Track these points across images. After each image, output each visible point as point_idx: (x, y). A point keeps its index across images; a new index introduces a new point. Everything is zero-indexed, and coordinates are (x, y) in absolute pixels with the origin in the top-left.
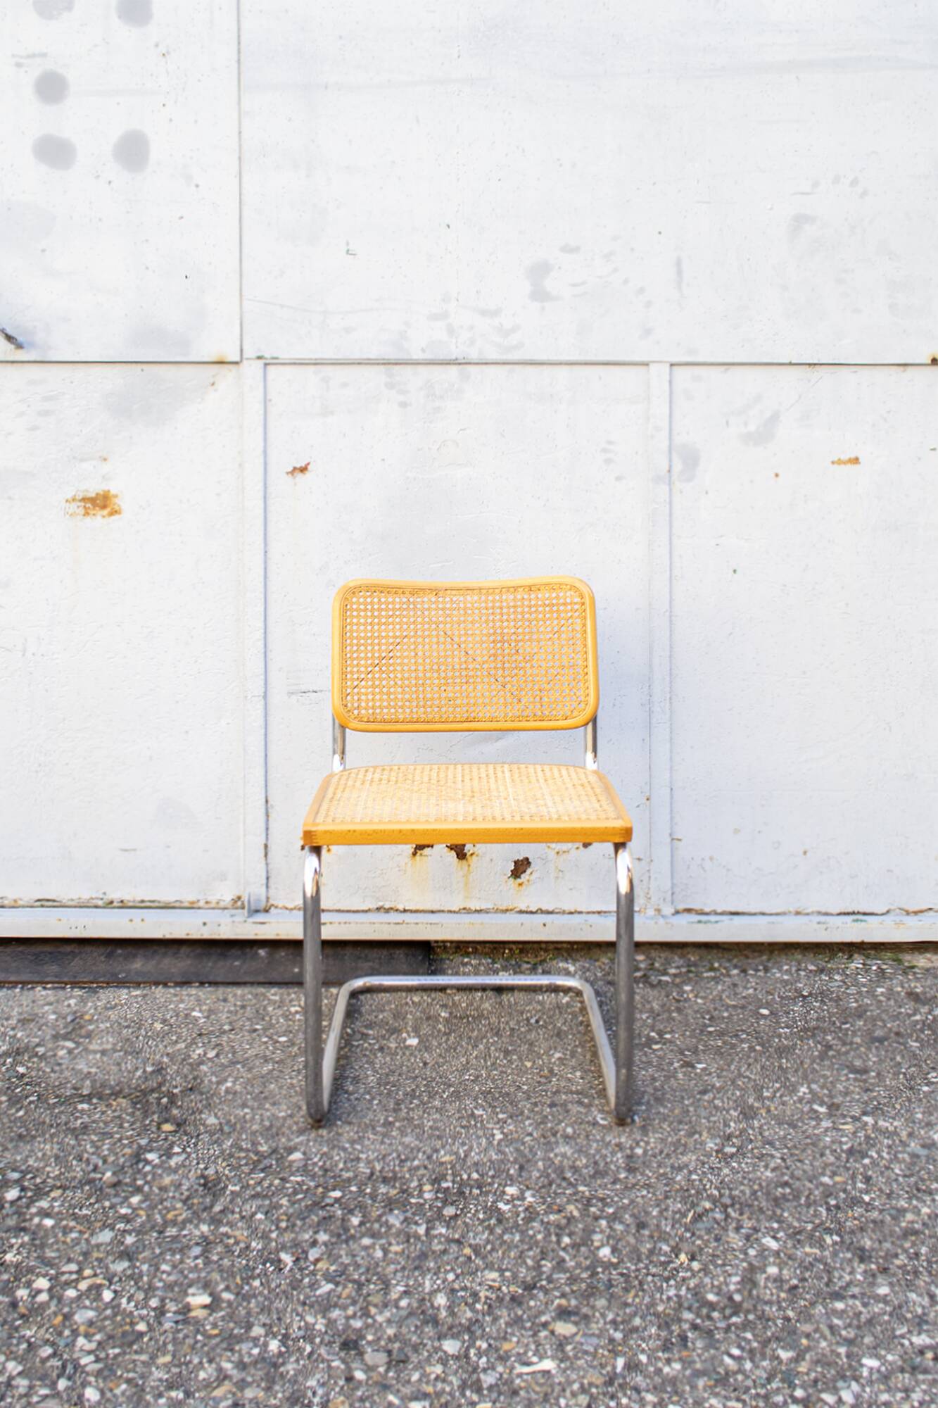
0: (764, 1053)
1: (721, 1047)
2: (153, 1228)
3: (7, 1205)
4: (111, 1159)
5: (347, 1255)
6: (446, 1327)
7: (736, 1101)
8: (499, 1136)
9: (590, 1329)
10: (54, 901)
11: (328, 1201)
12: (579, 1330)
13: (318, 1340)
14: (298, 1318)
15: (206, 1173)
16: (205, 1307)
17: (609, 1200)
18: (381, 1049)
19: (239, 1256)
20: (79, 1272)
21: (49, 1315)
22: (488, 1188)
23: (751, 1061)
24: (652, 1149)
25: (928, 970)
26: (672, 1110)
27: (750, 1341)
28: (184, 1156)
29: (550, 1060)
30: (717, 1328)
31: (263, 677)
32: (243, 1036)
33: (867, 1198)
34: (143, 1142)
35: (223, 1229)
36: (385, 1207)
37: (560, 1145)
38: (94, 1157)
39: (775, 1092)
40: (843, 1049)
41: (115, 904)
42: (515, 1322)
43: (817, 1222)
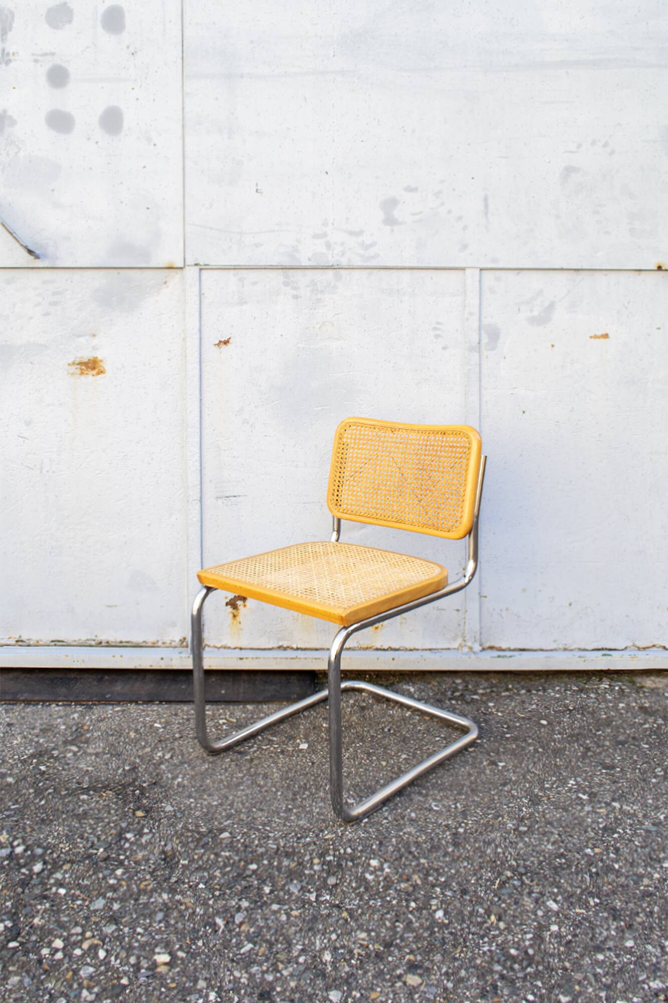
0: (545, 754)
1: (515, 750)
2: (131, 896)
3: (35, 877)
4: (103, 837)
5: (262, 919)
6: (331, 979)
7: (526, 791)
9: (431, 980)
10: (63, 641)
11: (248, 873)
12: (423, 981)
13: (243, 992)
14: (229, 973)
15: (166, 849)
16: (166, 964)
17: (441, 871)
18: (282, 752)
19: (188, 920)
20: (83, 934)
21: (63, 971)
22: (358, 861)
23: (536, 760)
24: (470, 829)
25: (653, 690)
26: (482, 799)
27: (540, 988)
28: (150, 836)
29: (398, 760)
30: (518, 978)
31: (199, 487)
32: (188, 742)
33: (617, 866)
34: (124, 825)
35: (178, 897)
36: (287, 877)
37: (407, 826)
38: (92, 836)
39: (553, 784)
40: (598, 751)
41: (103, 644)
42: (379, 975)
43: (584, 887)
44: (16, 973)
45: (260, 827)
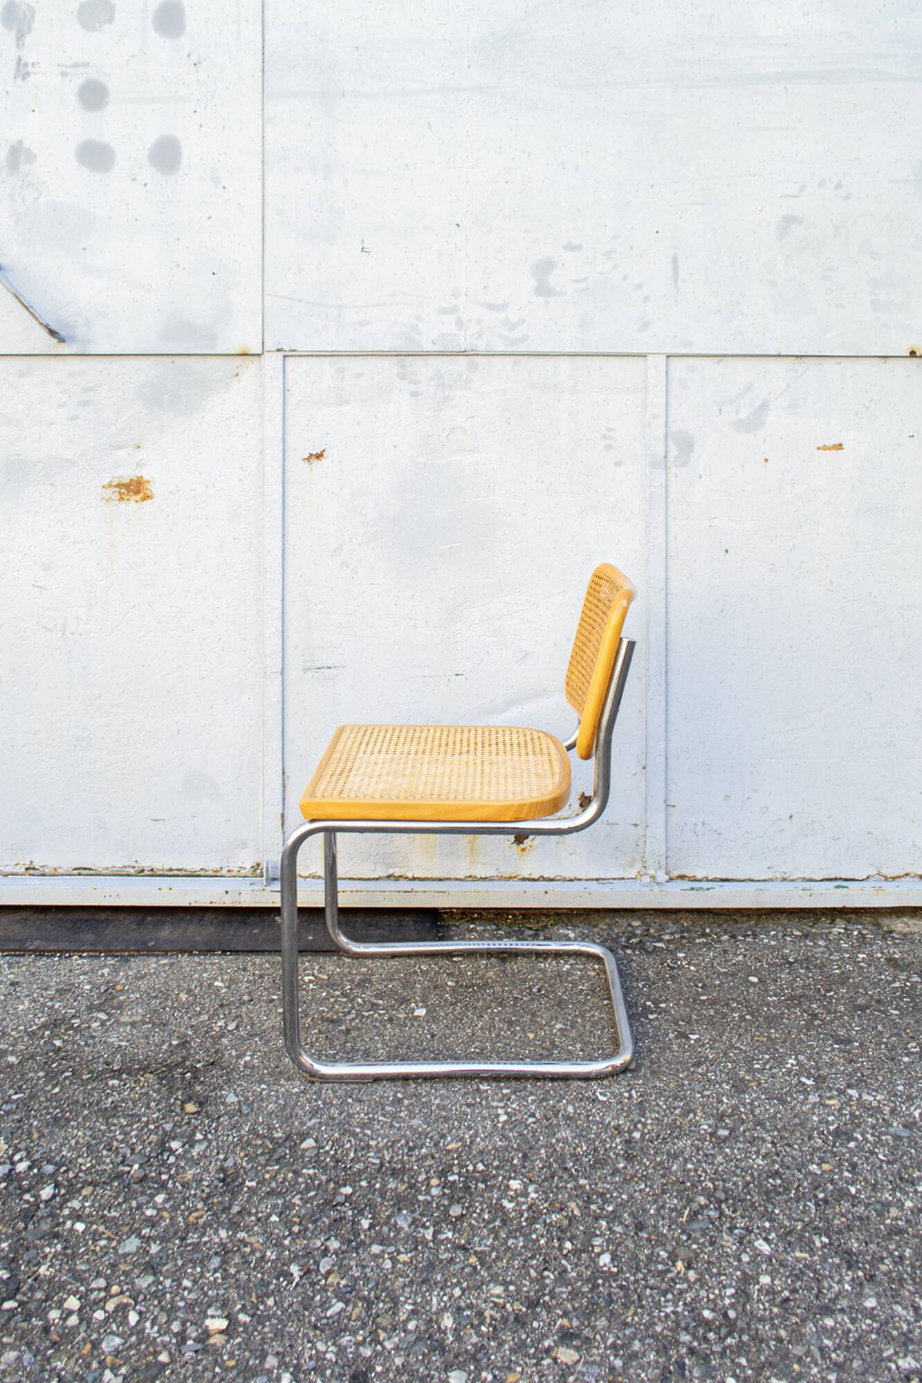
0: (754, 1023)
1: (714, 1017)
2: (176, 1233)
3: (42, 1205)
4: (139, 1147)
5: (357, 1266)
6: (452, 1355)
7: (727, 1074)
8: (503, 1118)
9: (591, 1356)
10: (90, 869)
11: (340, 1199)
12: (581, 1357)
13: (328, 1372)
14: (309, 1345)
15: (226, 1165)
16: (222, 1332)
17: (608, 1196)
18: (390, 1020)
19: (254, 1269)
20: (107, 1288)
21: (78, 1343)
22: (493, 1182)
23: (741, 1031)
24: (649, 1133)
25: (905, 935)
26: (667, 1084)
27: (744, 1367)
28: (205, 1144)
29: (551, 1031)
30: (713, 1353)
31: (280, 654)
32: (261, 1007)
33: (853, 1190)
34: (168, 1127)
35: (241, 1235)
36: (394, 1206)
37: (562, 1128)
38: (123, 1145)
39: (765, 1064)
40: (828, 1018)
41: (146, 872)
42: (519, 1348)
43: (806, 1219)
44: (13, 1347)
45: (358, 1130)
